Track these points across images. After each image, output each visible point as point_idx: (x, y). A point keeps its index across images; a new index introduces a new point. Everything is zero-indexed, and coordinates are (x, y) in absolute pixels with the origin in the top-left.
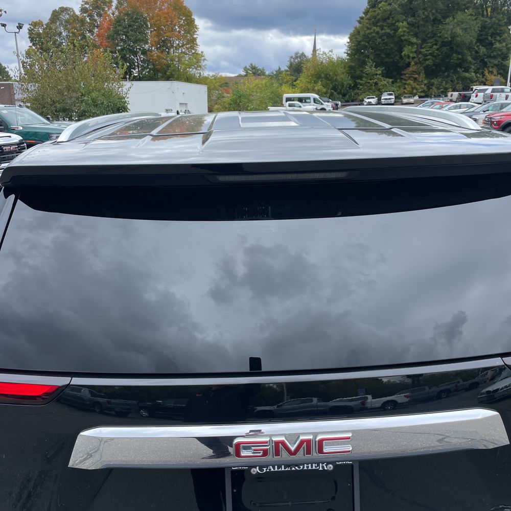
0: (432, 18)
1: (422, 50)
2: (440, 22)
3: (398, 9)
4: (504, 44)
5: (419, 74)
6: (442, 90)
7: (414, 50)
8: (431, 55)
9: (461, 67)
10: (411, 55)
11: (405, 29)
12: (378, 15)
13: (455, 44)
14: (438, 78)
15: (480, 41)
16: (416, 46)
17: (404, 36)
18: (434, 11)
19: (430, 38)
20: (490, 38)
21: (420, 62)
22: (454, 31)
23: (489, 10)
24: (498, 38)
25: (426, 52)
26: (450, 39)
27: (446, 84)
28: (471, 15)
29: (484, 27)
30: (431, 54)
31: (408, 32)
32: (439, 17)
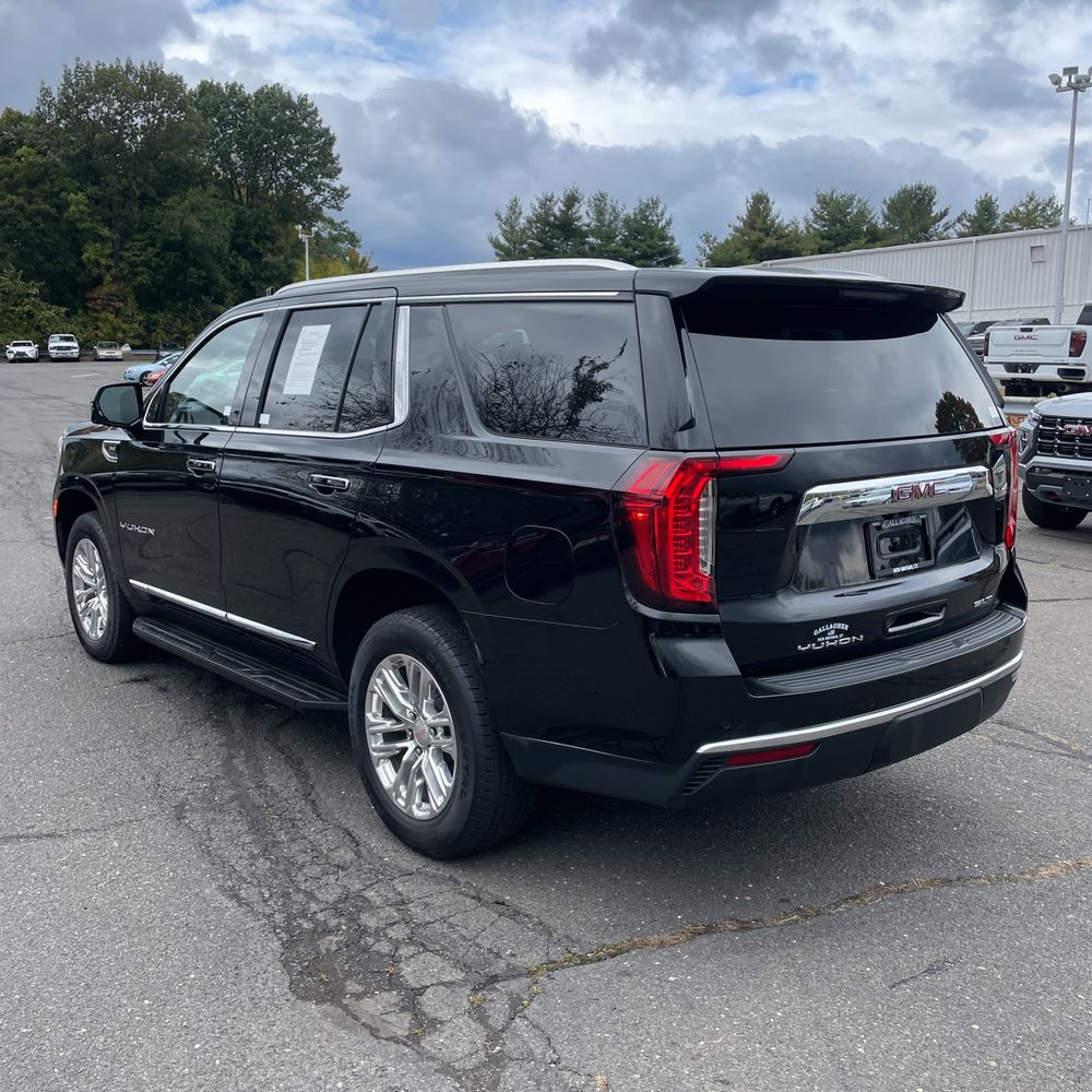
0: (138, 194)
1: (125, 254)
2: (154, 203)
3: (63, 166)
4: (282, 257)
5: (124, 301)
6: (176, 335)
7: (108, 252)
8: (146, 266)
9: (207, 294)
10: (103, 262)
11: (82, 207)
12: (17, 169)
13: (190, 249)
14: (166, 310)
15: (239, 248)
16: (110, 245)
17: (81, 220)
18: (141, 180)
19: (140, 230)
20: (253, 243)
21: (124, 278)
22: (186, 222)
23: (244, 191)
24: (269, 245)
25: (133, 259)
26: (181, 238)
27: (184, 322)
28: (215, 196)
29: (240, 223)
30: (146, 264)
31: (90, 215)
32: (152, 192)
